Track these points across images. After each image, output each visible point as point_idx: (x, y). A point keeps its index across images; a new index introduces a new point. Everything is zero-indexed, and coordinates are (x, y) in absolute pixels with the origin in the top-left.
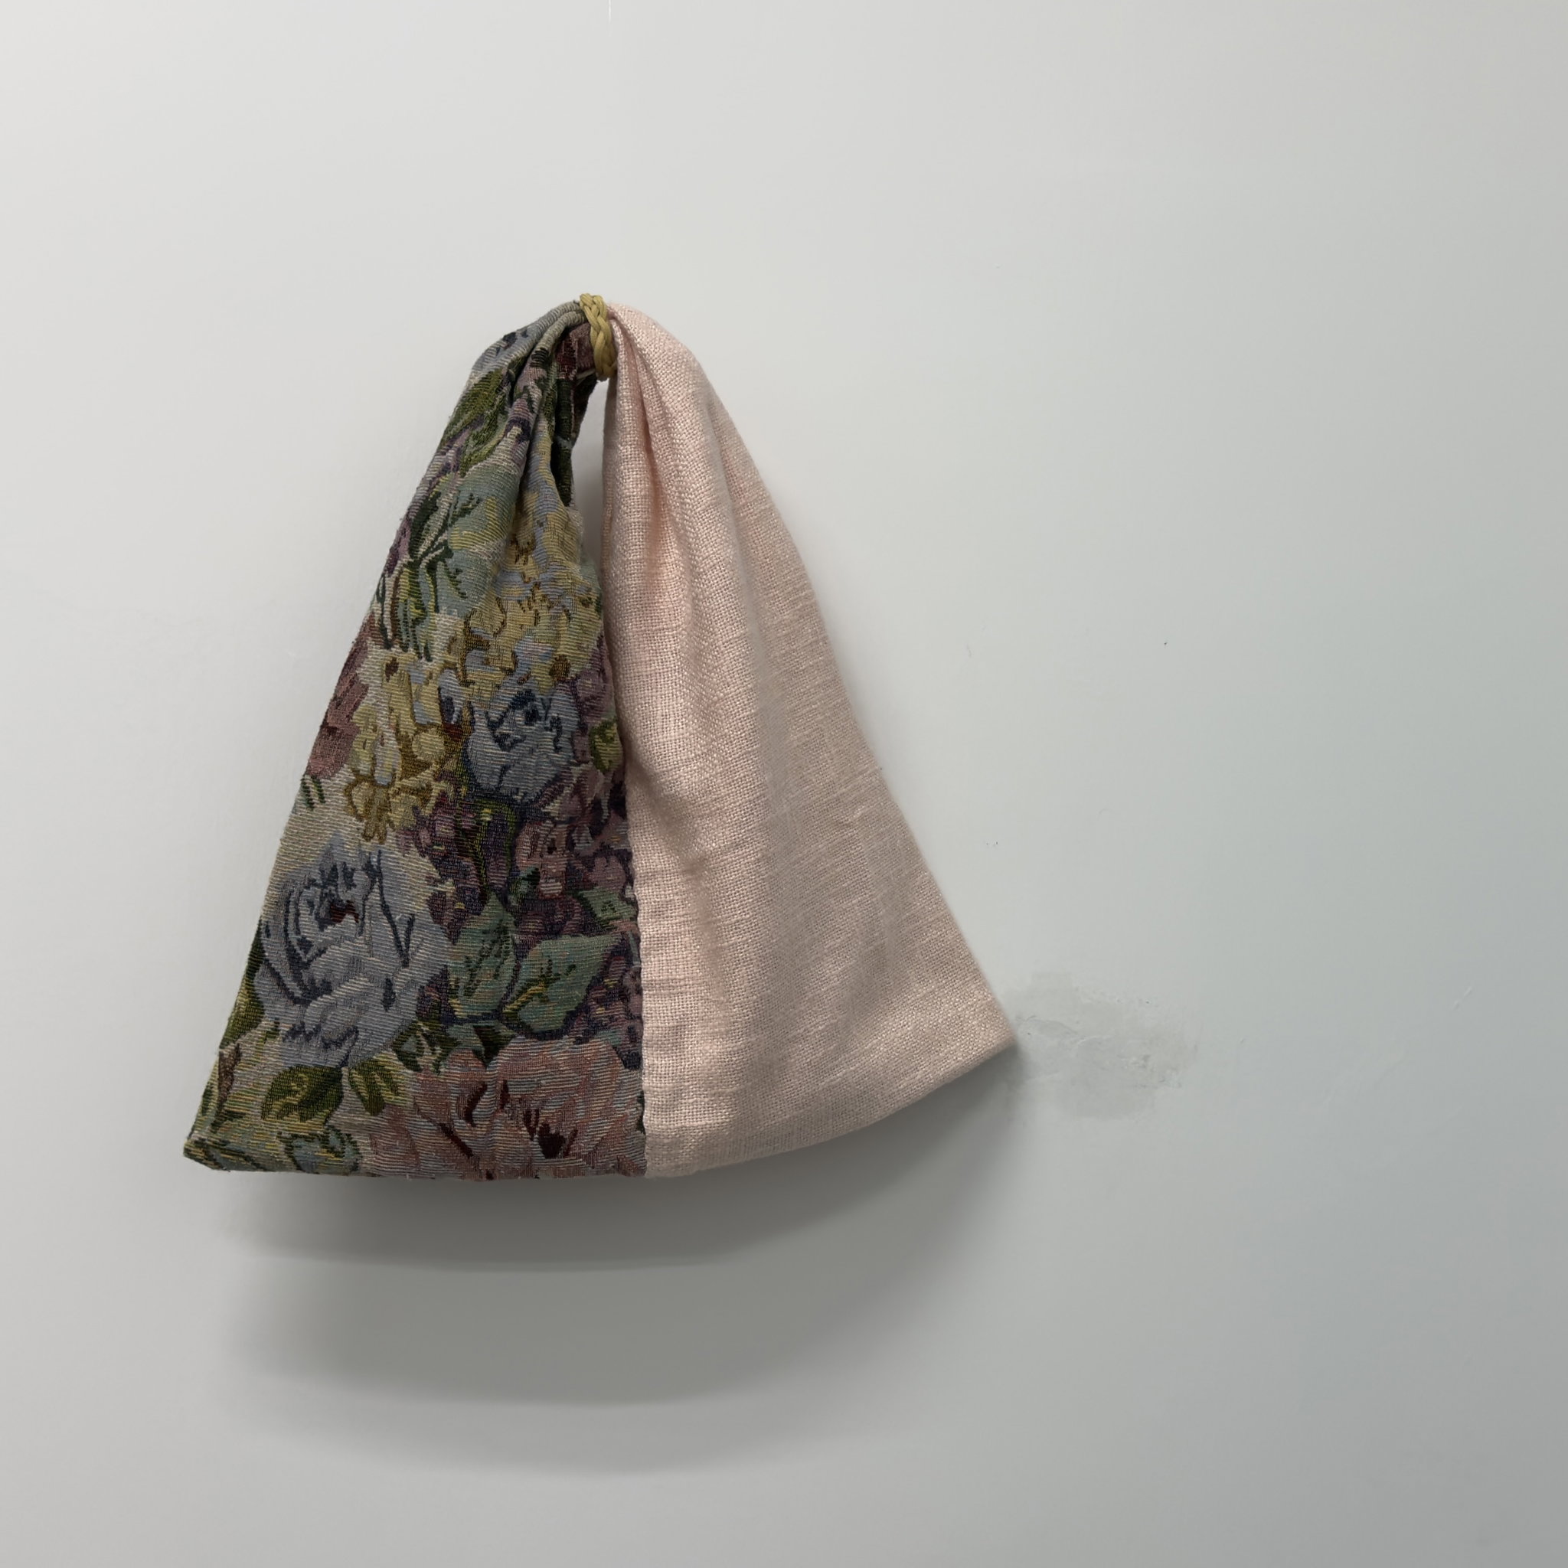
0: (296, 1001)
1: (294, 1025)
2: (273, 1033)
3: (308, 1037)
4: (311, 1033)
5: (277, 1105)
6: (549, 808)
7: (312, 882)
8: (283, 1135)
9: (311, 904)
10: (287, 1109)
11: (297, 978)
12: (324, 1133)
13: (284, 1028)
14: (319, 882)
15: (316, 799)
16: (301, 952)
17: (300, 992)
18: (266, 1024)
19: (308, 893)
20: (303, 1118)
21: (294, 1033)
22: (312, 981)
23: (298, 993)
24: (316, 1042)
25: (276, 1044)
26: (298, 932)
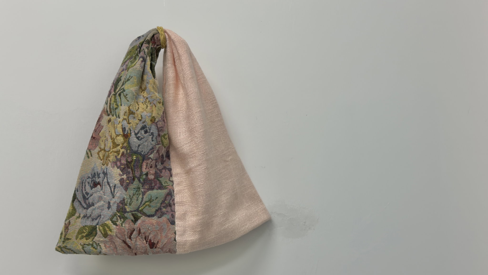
0: (85, 208)
1: (84, 215)
2: (79, 217)
3: (88, 218)
4: (89, 217)
5: (80, 236)
6: (150, 156)
7: (89, 177)
8: (81, 244)
9: (89, 183)
10: (82, 237)
11: (85, 203)
12: (92, 243)
13: (82, 216)
14: (91, 177)
15: (90, 156)
16: (86, 196)
17: (86, 206)
18: (77, 215)
19: (88, 180)
20: (87, 239)
21: (84, 217)
22: (89, 203)
23: (85, 206)
24: (90, 219)
25: (80, 220)
26: (85, 191)
